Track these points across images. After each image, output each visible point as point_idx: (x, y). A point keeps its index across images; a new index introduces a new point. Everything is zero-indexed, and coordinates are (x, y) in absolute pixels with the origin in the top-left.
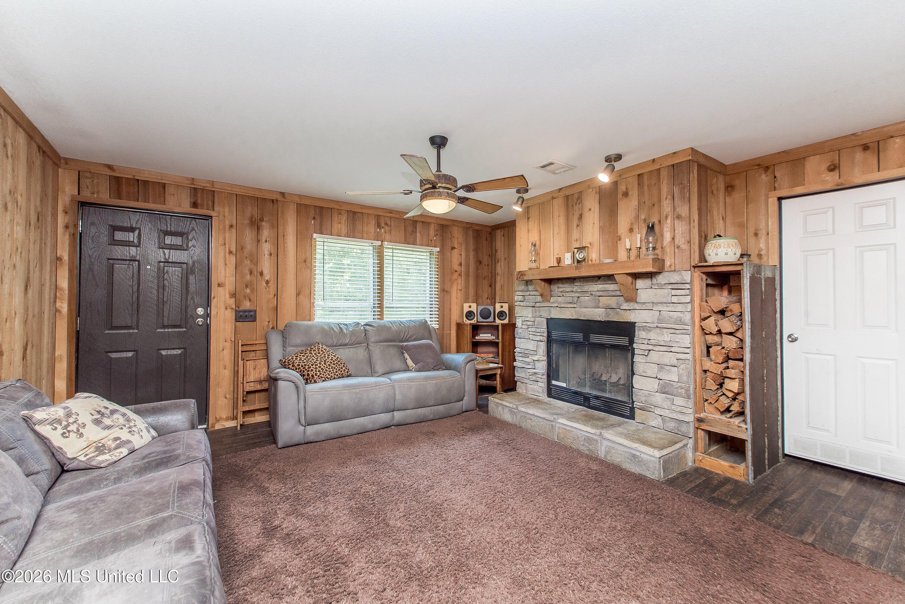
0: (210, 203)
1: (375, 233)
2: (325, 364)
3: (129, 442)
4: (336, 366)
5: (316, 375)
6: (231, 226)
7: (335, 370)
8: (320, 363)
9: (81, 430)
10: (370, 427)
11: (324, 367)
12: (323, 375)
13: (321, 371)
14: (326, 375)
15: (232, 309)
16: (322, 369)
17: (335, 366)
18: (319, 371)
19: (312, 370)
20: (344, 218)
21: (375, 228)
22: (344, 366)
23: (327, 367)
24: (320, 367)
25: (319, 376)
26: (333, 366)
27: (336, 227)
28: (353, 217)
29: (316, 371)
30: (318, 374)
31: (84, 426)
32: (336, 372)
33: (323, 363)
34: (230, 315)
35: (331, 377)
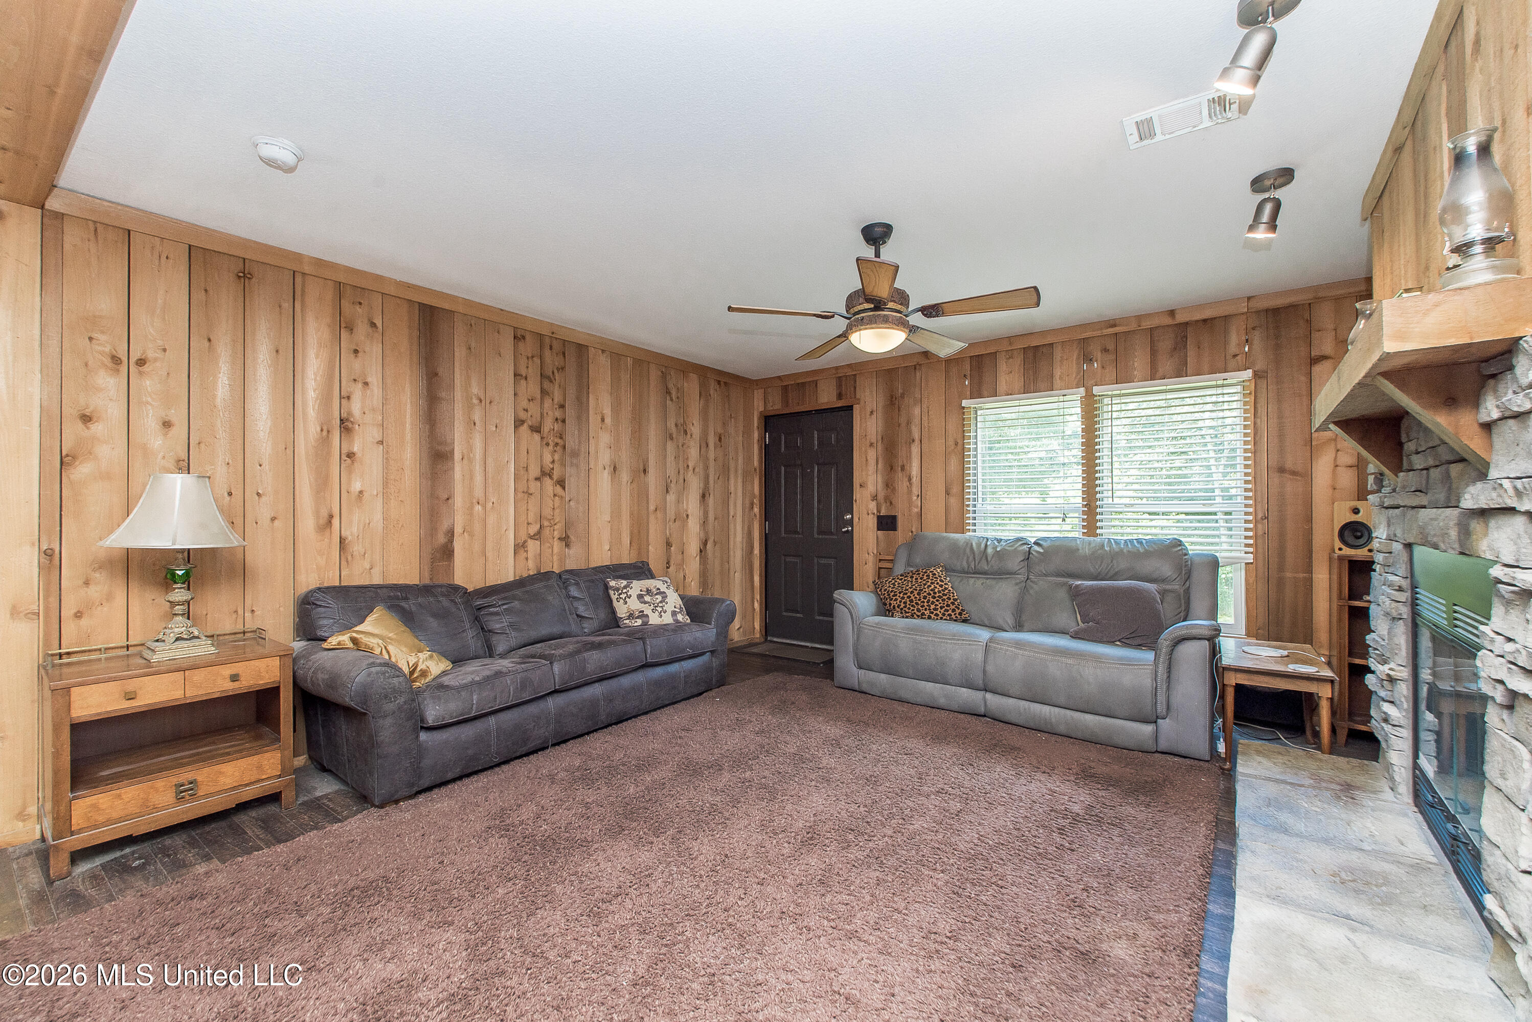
0: (852, 389)
1: (1078, 373)
2: (919, 594)
3: (647, 616)
4: (937, 601)
5: (898, 607)
6: (872, 413)
7: (933, 607)
8: (912, 592)
9: (627, 599)
10: (942, 701)
11: (916, 598)
12: (909, 608)
13: (908, 603)
14: (913, 610)
15: (874, 514)
16: (911, 601)
17: (935, 600)
18: (905, 603)
19: (896, 600)
20: (1018, 360)
21: (1078, 364)
22: (953, 603)
23: (919, 600)
24: (909, 597)
25: (902, 609)
26: (931, 600)
27: (1003, 381)
28: (1035, 357)
29: (900, 602)
30: (902, 605)
31: (630, 597)
32: (935, 609)
33: (916, 592)
34: (872, 522)
35: (923, 614)
